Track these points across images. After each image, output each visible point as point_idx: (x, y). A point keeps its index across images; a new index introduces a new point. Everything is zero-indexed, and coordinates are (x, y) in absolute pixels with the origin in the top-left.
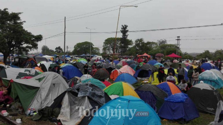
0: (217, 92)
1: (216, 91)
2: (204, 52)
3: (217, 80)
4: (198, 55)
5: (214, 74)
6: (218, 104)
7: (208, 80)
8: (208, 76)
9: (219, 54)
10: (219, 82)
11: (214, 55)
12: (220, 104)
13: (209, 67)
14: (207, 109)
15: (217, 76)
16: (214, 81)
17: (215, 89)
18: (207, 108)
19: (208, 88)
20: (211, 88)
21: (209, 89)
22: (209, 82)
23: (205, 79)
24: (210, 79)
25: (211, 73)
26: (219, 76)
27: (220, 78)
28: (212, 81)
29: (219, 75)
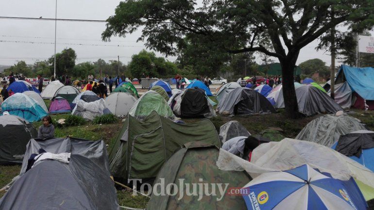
0: (31, 126)
1: (29, 125)
2: (16, 64)
3: (33, 108)
4: (6, 68)
5: (28, 99)
6: (27, 146)
7: (19, 109)
8: (18, 102)
9: (42, 68)
10: (35, 111)
11: (33, 69)
12: (30, 145)
13: (22, 89)
14: (14, 158)
15: (34, 101)
16: (28, 110)
17: (27, 123)
18: (14, 156)
19: (15, 121)
20: (21, 121)
21: (18, 123)
22: (21, 113)
23: (13, 107)
24: (23, 108)
25: (24, 98)
26: (37, 102)
27: (39, 104)
28: (24, 110)
29: (38, 100)
